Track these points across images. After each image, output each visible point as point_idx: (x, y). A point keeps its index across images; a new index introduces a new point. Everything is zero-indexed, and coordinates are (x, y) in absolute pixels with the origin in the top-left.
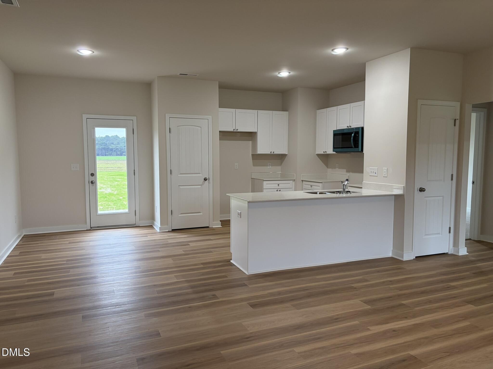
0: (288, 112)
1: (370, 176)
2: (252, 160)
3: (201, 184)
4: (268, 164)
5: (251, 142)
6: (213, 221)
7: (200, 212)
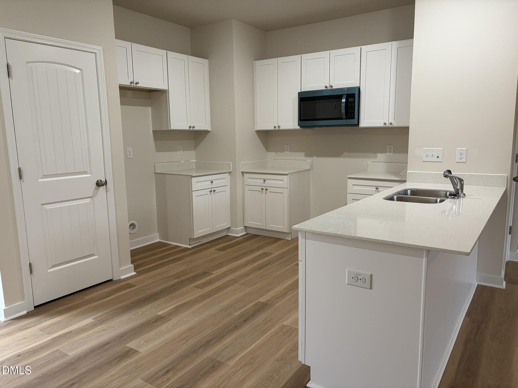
0: (208, 60)
1: (423, 162)
2: (154, 140)
3: (91, 196)
4: (178, 147)
5: (150, 108)
6: (120, 266)
7: (93, 255)
